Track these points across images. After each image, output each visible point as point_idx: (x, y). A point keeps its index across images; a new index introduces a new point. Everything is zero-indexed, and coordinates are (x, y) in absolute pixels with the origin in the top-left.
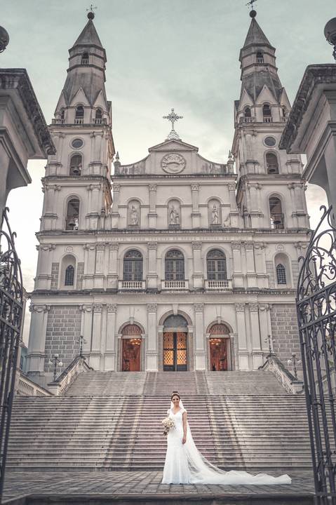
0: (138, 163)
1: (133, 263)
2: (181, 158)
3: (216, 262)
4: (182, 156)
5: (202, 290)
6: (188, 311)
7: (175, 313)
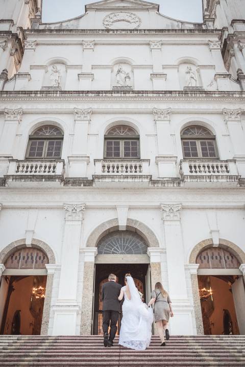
0: (69, 21)
1: (46, 143)
2: (133, 16)
3: (198, 143)
4: (134, 15)
5: (178, 180)
6: (148, 221)
7: (122, 224)
